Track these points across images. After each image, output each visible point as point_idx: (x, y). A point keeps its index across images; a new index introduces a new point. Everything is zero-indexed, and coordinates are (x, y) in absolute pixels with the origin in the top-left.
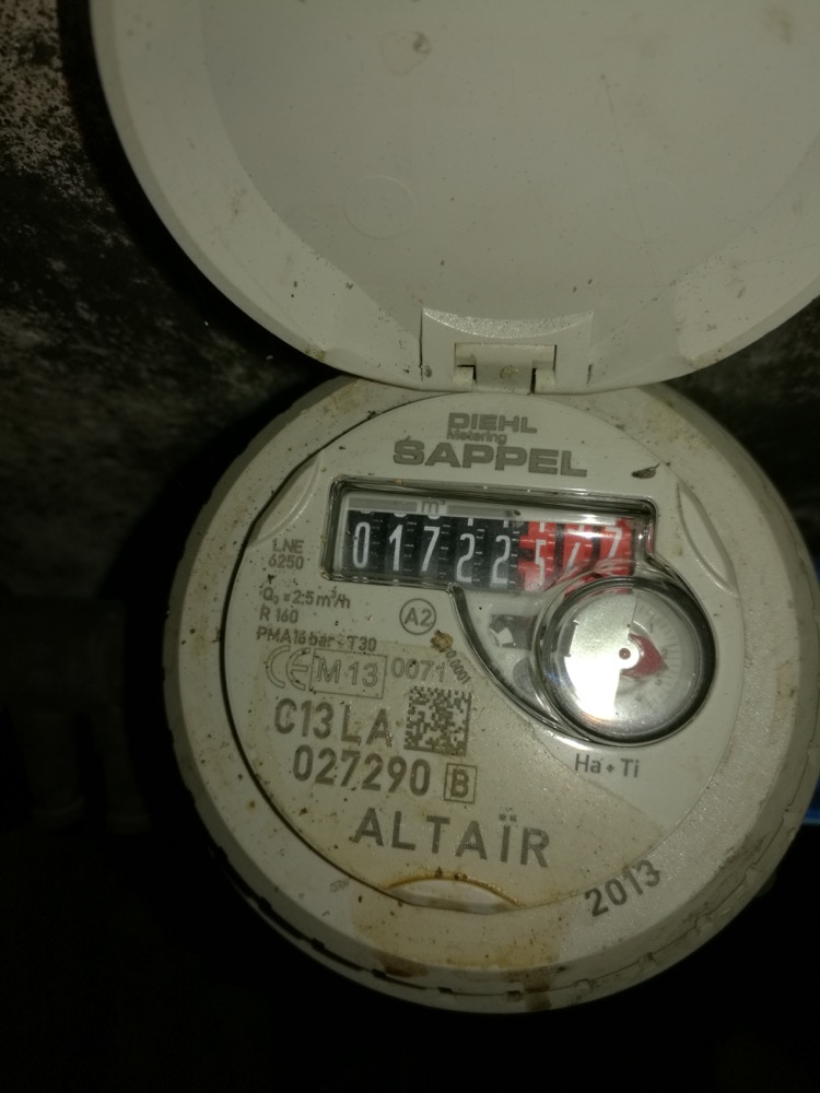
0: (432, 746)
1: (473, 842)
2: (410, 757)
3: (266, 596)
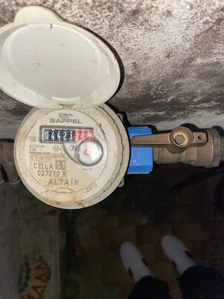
0: (60, 169)
1: (67, 183)
2: (56, 171)
3: (31, 146)
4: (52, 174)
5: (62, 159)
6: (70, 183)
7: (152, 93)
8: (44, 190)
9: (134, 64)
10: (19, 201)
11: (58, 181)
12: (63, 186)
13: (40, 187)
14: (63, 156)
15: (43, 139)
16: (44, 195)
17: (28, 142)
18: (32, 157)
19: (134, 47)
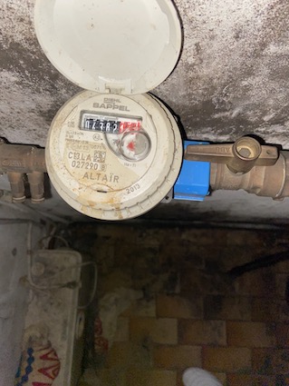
0: (98, 161)
1: (105, 178)
2: (94, 163)
3: (68, 132)
4: (89, 167)
5: (103, 150)
6: (108, 179)
7: (214, 100)
8: (77, 186)
9: (197, 45)
10: (31, 265)
11: (94, 176)
12: (100, 181)
13: (73, 182)
14: (104, 147)
15: (83, 125)
16: (76, 193)
17: (65, 127)
18: (67, 144)
19: (198, 17)
